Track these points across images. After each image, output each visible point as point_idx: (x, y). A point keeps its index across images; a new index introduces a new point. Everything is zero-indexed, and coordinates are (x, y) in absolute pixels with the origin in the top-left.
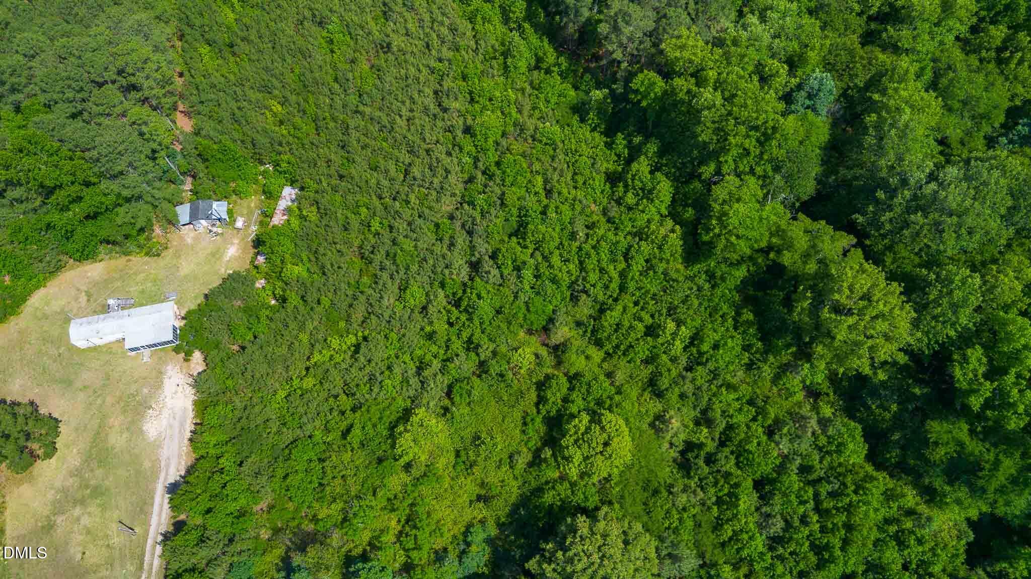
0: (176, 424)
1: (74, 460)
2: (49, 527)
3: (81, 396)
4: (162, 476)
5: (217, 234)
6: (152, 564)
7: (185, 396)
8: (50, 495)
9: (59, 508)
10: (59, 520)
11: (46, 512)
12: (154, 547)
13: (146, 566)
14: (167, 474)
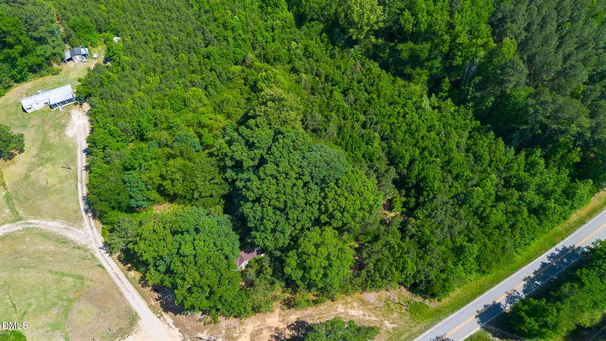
0: (82, 129)
1: (34, 151)
2: (27, 177)
3: (32, 129)
4: (79, 148)
5: (85, 62)
6: (82, 178)
7: (84, 119)
8: (25, 166)
9: (30, 170)
10: (32, 173)
11: (24, 172)
12: (81, 172)
13: (79, 179)
14: (81, 146)
